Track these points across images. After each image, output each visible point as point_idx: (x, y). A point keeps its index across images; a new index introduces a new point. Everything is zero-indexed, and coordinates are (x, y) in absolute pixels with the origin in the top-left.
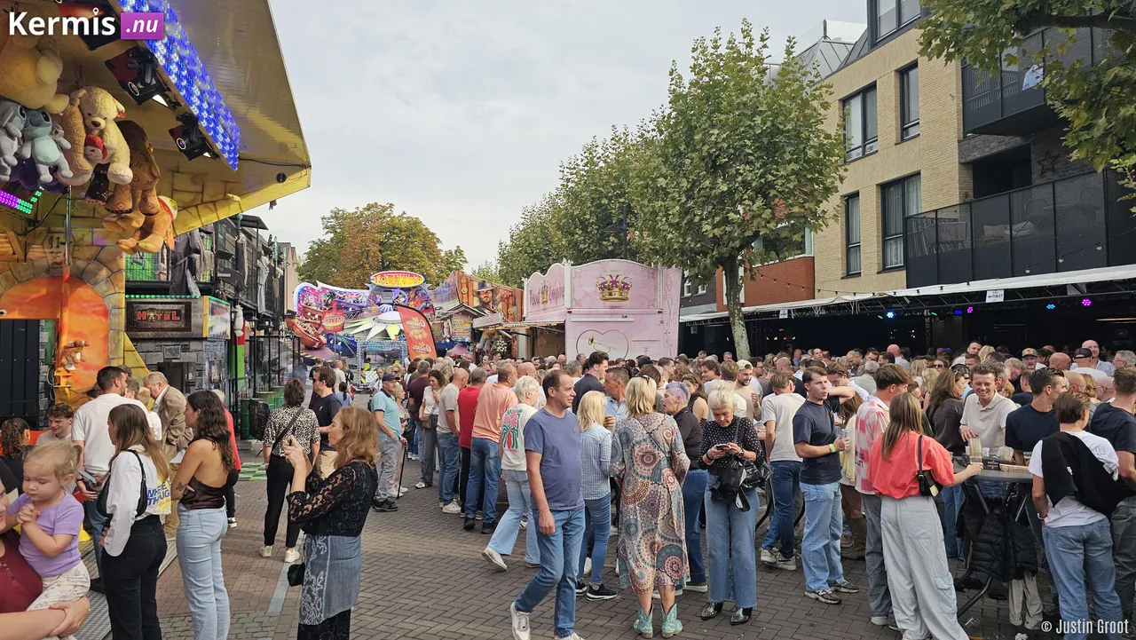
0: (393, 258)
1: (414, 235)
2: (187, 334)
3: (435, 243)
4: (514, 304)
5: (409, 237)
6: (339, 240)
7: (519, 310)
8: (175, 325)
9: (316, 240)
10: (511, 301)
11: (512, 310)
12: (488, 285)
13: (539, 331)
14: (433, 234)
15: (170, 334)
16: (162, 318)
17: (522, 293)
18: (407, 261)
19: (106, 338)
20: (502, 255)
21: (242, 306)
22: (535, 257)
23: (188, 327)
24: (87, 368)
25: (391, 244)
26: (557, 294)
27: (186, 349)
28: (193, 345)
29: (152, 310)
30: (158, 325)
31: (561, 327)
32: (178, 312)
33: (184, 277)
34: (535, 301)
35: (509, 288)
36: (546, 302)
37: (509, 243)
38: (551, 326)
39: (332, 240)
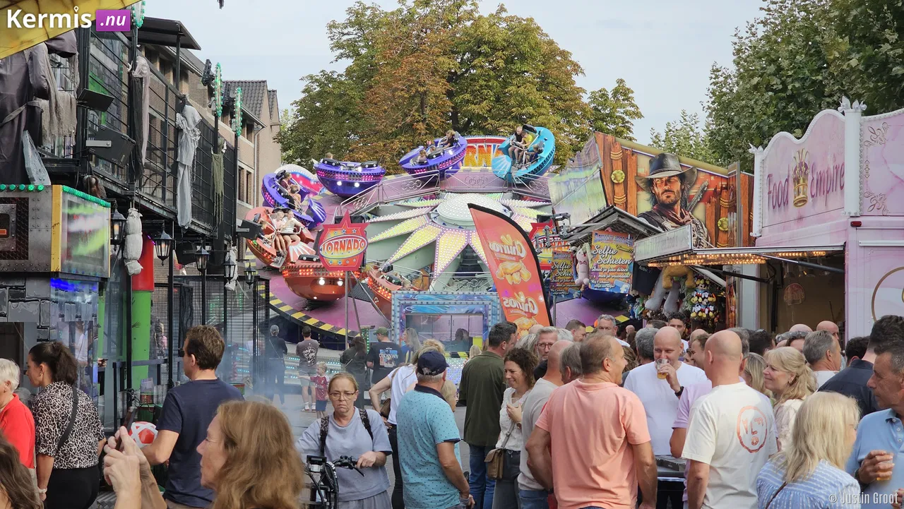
0: (476, 109)
1: (523, 57)
3: (568, 75)
4: (733, 208)
5: (512, 62)
6: (364, 74)
7: (744, 222)
9: (316, 73)
10: (724, 202)
11: (727, 221)
12: (672, 163)
13: (787, 270)
14: (564, 54)
17: (751, 180)
18: (507, 115)
20: (718, 96)
21: (141, 209)
22: (791, 98)
23: (21, 250)
25: (473, 79)
26: (830, 183)
27: (17, 296)
28: (31, 288)
31: (836, 259)
34: (778, 201)
35: (722, 171)
36: (804, 201)
37: (732, 69)
38: (812, 258)
39: (349, 72)
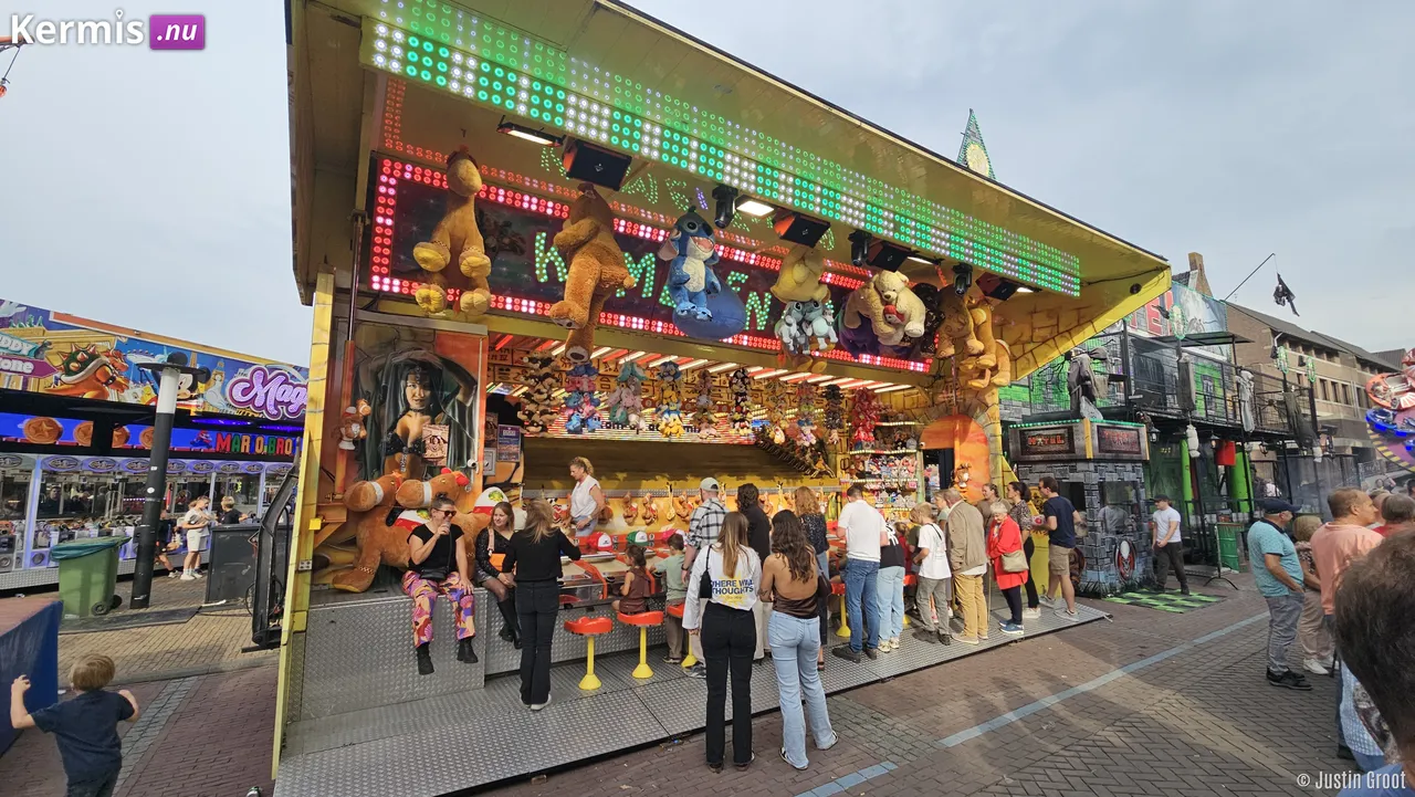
2: (1072, 456)
8: (1057, 448)
15: (1057, 456)
16: (1049, 442)
19: (988, 461)
21: (1194, 424)
23: (1072, 449)
27: (1073, 470)
28: (1080, 466)
29: (1040, 435)
30: (1045, 449)
32: (1062, 436)
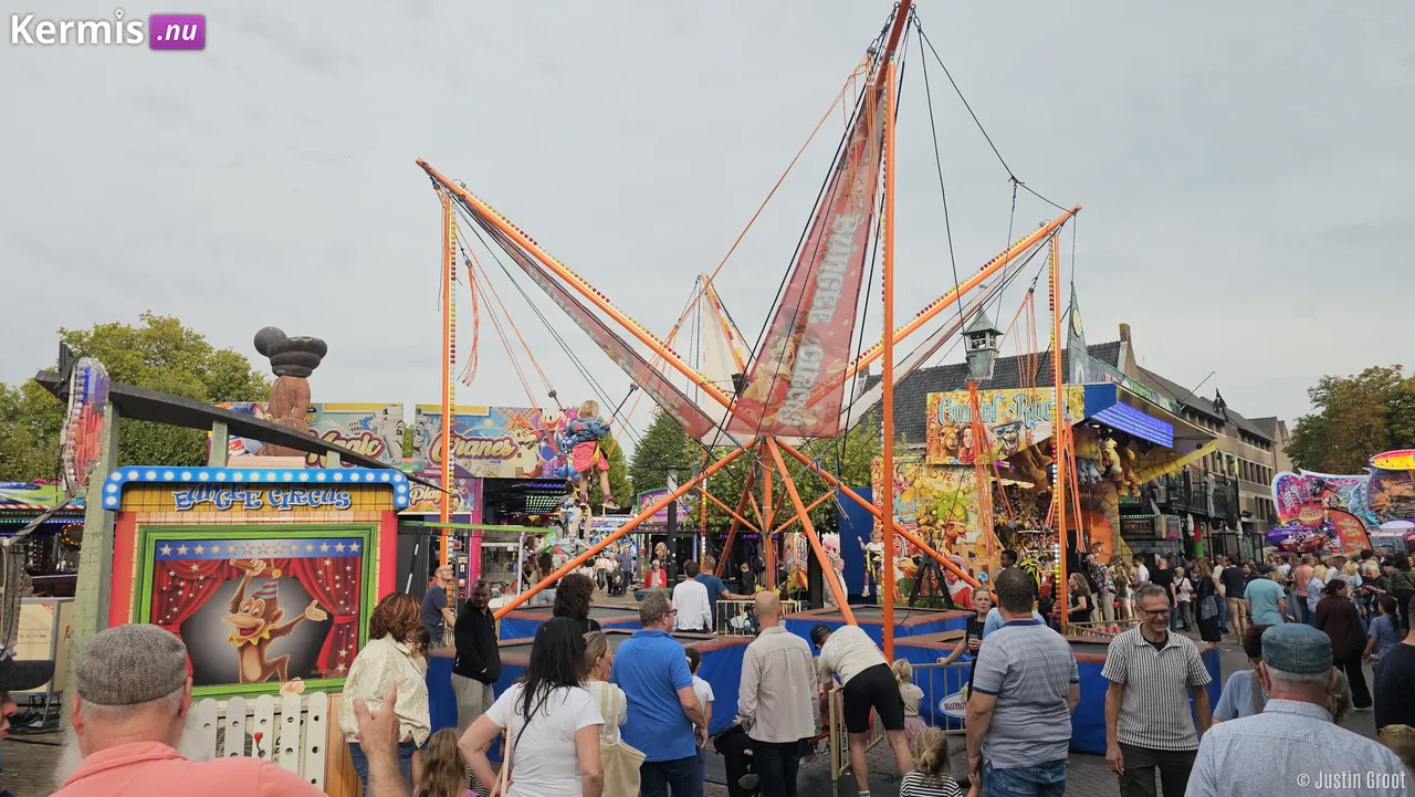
2: (1153, 537)
6: (1334, 413)
8: (1144, 532)
9: (1303, 416)
15: (1144, 537)
16: (1139, 528)
19: (1112, 540)
21: (1192, 514)
23: (1154, 534)
24: (1104, 554)
27: (1154, 545)
28: (1158, 543)
29: (1134, 523)
30: (1138, 531)
32: (1147, 524)
33: (1150, 503)
39: (1323, 414)
